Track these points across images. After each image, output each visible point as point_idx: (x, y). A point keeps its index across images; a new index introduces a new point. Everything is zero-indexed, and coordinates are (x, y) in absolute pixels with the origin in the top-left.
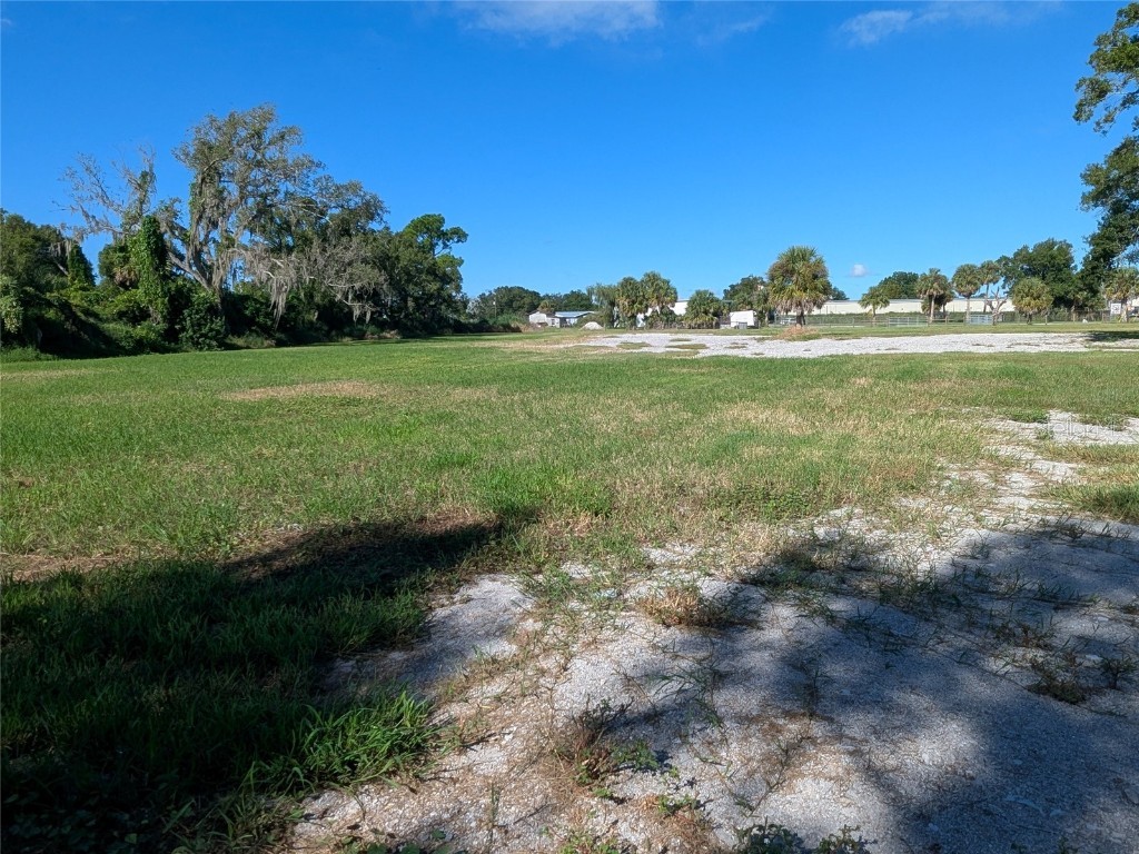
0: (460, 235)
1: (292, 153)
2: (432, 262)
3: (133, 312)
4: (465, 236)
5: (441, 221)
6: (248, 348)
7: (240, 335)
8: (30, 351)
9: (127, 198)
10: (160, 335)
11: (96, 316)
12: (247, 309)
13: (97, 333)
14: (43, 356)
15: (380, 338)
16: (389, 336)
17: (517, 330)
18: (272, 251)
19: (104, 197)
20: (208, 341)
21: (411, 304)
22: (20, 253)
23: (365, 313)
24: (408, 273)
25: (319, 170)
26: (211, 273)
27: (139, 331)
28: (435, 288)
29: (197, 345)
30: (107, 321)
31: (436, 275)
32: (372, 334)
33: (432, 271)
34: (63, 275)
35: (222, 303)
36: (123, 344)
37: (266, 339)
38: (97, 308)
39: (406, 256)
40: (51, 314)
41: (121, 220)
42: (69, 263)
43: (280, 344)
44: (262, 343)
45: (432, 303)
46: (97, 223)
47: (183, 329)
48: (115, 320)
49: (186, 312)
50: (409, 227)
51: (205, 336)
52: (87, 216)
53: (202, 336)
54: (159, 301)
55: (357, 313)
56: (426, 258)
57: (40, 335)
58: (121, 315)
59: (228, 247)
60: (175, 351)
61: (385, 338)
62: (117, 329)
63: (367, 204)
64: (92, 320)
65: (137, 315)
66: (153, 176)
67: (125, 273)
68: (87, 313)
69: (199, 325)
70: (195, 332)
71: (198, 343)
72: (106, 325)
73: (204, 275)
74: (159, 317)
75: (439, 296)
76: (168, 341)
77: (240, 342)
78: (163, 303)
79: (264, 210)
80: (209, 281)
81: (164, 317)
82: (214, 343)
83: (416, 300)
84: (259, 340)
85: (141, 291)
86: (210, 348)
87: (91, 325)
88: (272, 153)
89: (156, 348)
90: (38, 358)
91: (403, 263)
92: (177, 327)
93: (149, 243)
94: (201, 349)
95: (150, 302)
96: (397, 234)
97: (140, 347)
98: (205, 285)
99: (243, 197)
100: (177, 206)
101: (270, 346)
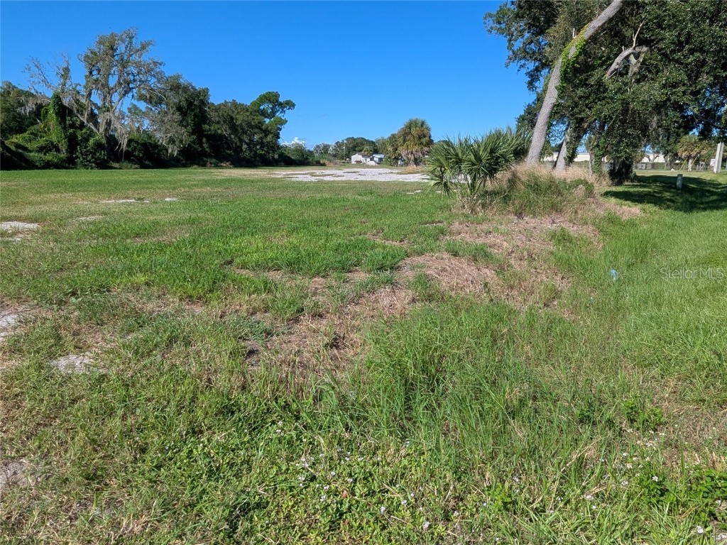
0: (290, 105)
3: (48, 147)
4: (293, 105)
5: (277, 96)
6: (120, 169)
7: (118, 162)
10: (62, 160)
11: (25, 149)
13: (21, 157)
15: (217, 166)
16: (225, 165)
17: (324, 165)
19: (45, 81)
20: (90, 164)
27: (48, 157)
29: (85, 167)
30: (31, 151)
31: (261, 129)
33: (259, 126)
35: (108, 143)
37: (135, 164)
38: (27, 144)
43: (143, 166)
44: (131, 167)
47: (77, 157)
48: (35, 151)
51: (89, 161)
52: (37, 92)
54: (63, 141)
58: (40, 148)
60: (72, 168)
61: (222, 166)
62: (34, 156)
64: (20, 151)
65: (51, 148)
66: (69, 70)
70: (84, 159)
71: (86, 165)
72: (32, 154)
73: (96, 127)
74: (64, 151)
76: (69, 163)
78: (66, 142)
81: (67, 150)
82: (94, 165)
86: (92, 168)
87: (19, 153)
89: (58, 166)
92: (73, 156)
93: (54, 109)
94: (87, 169)
95: (59, 142)
97: (48, 165)
98: (98, 132)
101: (137, 168)
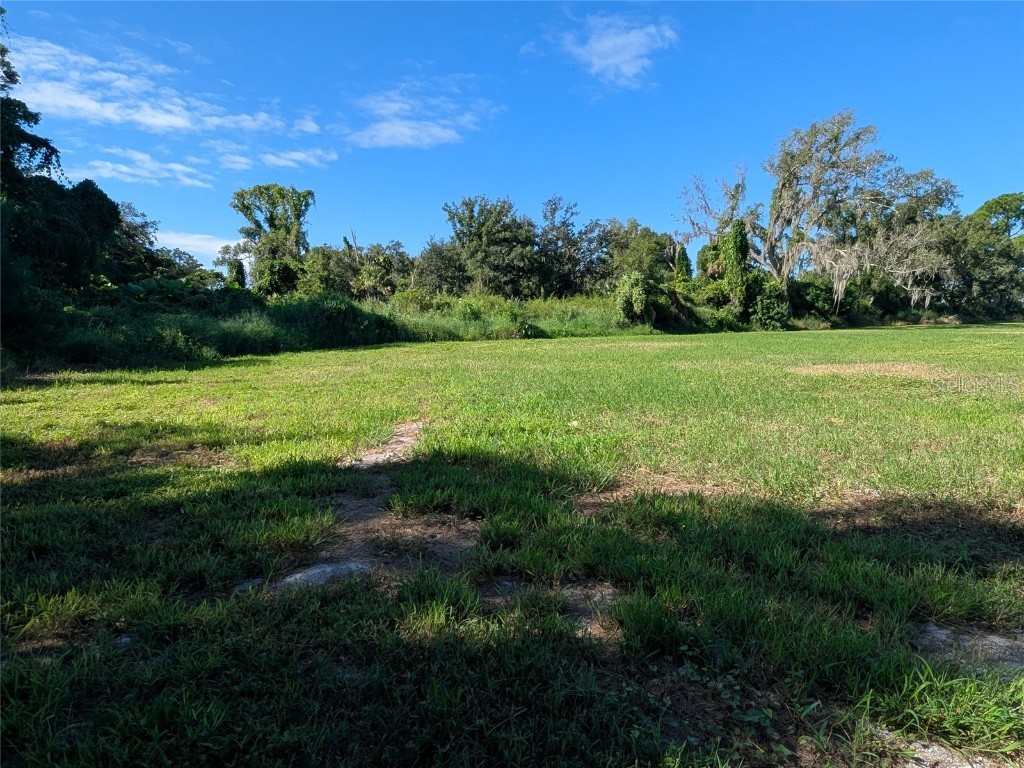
1: (866, 150)
2: (1006, 244)
3: (718, 298)
6: (806, 329)
7: (799, 317)
8: (647, 327)
9: (721, 207)
10: (736, 317)
11: (692, 301)
12: (808, 294)
13: (691, 314)
14: (655, 331)
15: (936, 323)
16: (946, 321)
18: (837, 242)
19: (706, 208)
20: (773, 323)
21: (976, 288)
22: (647, 255)
23: (925, 298)
24: (976, 257)
25: (890, 163)
26: (781, 266)
27: (722, 313)
28: (1008, 271)
29: (765, 326)
30: (698, 305)
31: (1010, 258)
32: (929, 319)
33: (1006, 253)
34: (671, 270)
35: (788, 290)
36: (709, 323)
37: (823, 321)
38: (693, 295)
39: (974, 239)
40: (662, 300)
41: (717, 225)
42: (676, 261)
43: (835, 326)
44: (819, 325)
45: (1002, 287)
46: (700, 228)
47: (755, 312)
48: (704, 304)
49: (759, 298)
50: (982, 209)
51: (771, 318)
52: (693, 224)
53: (769, 318)
54: (739, 288)
55: (915, 297)
56: (999, 240)
57: (654, 317)
58: (709, 300)
59: (799, 241)
60: (746, 330)
61: (943, 322)
62: (705, 311)
63: (939, 191)
64: (689, 305)
65: (720, 301)
66: (744, 187)
67: (715, 267)
68: (687, 299)
69: (768, 308)
70: (763, 315)
71: (766, 324)
72: (698, 309)
73: (775, 267)
74: (737, 303)
75: (1012, 279)
76: (742, 322)
77: (800, 323)
78: (741, 291)
79: (833, 206)
80: (779, 272)
81: (740, 302)
82: (778, 324)
83: (982, 284)
84: (817, 322)
85: (726, 280)
86: (774, 328)
87: (688, 308)
88: (846, 153)
89: (732, 328)
90: (651, 333)
91: (971, 246)
92: (751, 310)
93: (735, 242)
94: (767, 329)
95: (732, 290)
96: (966, 218)
97: (721, 326)
98: (775, 275)
99: (816, 196)
100: (760, 209)
101: (826, 328)
